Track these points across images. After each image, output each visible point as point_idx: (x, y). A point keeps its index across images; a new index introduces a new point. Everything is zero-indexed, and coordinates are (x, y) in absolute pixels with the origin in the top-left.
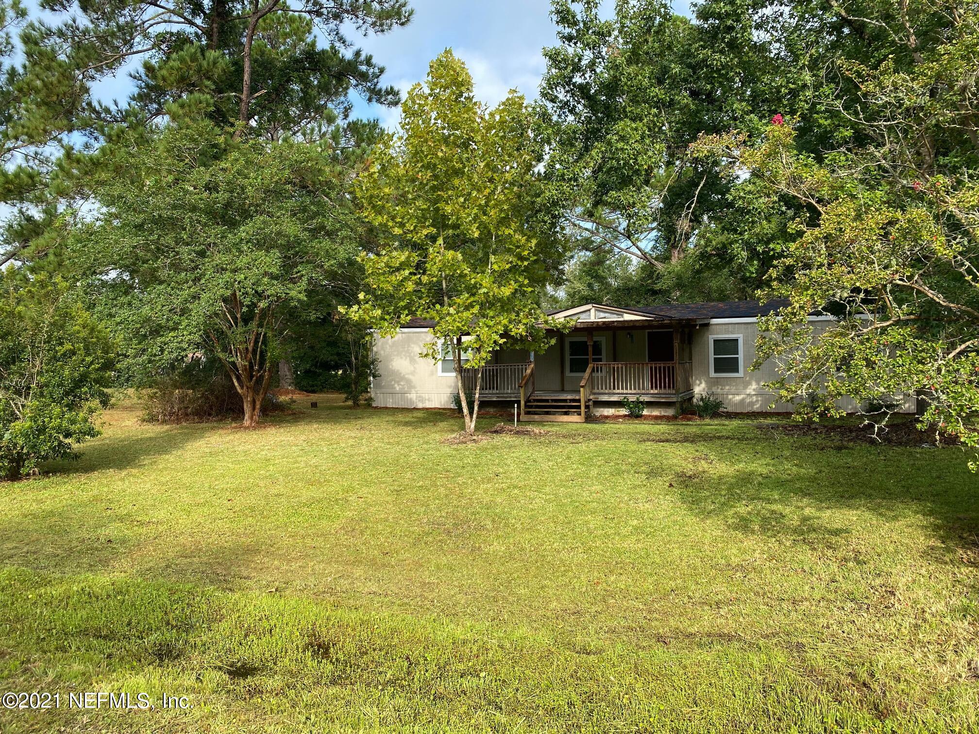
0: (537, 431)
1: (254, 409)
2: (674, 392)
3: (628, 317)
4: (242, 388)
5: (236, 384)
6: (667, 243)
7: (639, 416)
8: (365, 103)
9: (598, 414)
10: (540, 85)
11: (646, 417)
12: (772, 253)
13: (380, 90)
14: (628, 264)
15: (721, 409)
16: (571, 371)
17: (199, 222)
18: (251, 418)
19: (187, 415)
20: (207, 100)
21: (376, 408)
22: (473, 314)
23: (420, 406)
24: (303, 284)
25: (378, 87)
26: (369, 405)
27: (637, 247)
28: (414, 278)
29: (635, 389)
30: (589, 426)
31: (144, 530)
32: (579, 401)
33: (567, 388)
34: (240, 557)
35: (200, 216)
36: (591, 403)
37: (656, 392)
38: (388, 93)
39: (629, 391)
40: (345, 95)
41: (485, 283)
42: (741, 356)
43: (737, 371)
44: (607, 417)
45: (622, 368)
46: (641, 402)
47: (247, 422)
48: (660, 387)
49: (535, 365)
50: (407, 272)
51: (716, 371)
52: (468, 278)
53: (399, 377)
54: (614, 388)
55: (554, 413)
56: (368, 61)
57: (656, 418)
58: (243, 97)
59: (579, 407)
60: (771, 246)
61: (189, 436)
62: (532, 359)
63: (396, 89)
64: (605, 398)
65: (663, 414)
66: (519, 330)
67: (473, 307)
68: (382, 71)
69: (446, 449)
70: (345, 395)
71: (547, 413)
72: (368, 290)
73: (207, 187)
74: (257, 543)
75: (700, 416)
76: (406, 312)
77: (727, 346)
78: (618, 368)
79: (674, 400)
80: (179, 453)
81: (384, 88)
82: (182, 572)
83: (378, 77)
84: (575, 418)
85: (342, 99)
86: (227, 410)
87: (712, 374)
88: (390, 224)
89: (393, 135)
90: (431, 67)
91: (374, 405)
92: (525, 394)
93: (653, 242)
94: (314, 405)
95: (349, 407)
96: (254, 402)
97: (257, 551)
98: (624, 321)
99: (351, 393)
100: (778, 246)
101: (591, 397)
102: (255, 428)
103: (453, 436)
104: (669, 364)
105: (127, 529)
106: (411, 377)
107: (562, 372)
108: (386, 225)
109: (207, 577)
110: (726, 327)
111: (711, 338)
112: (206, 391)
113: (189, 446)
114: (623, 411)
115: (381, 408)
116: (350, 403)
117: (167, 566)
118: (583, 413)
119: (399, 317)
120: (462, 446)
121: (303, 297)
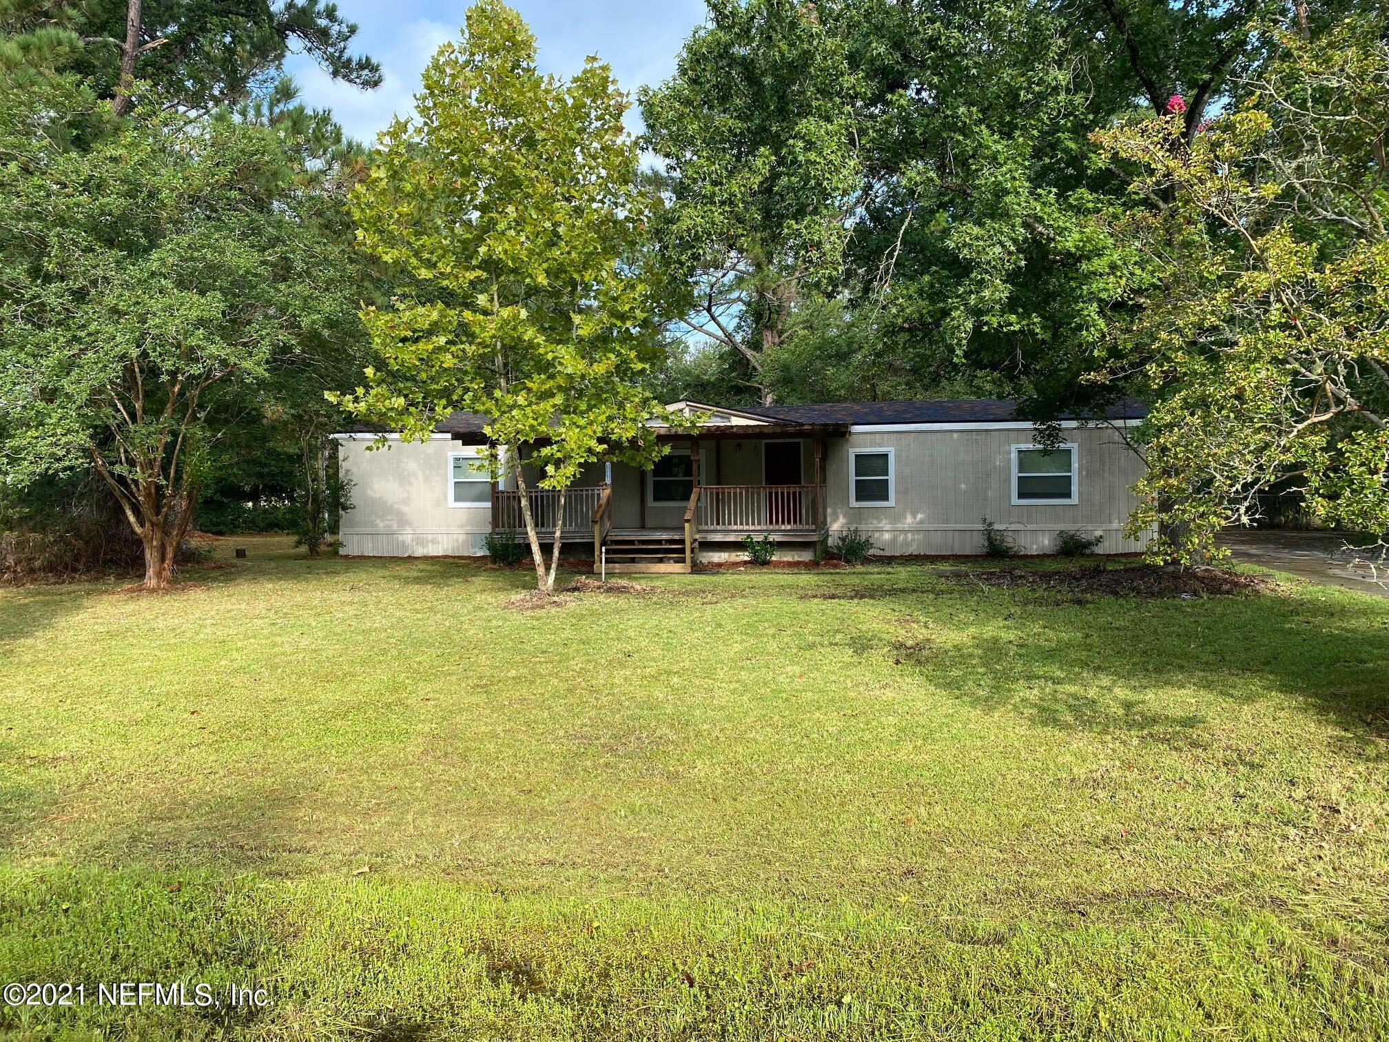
0: (638, 587)
1: (163, 560)
2: (813, 527)
3: (736, 421)
4: (142, 526)
5: (132, 519)
6: (757, 322)
7: (765, 563)
8: (329, 78)
9: (705, 561)
10: (678, 56)
11: (778, 564)
12: (986, 328)
13: (349, 60)
14: (684, 352)
15: (871, 552)
16: (656, 499)
17: (75, 244)
18: (159, 575)
19: (32, 571)
20: (71, 42)
21: (346, 557)
22: (554, 406)
23: (419, 552)
24: (264, 350)
25: (346, 56)
26: (336, 553)
27: (718, 324)
28: (453, 349)
29: (759, 524)
30: (697, 577)
31: (51, 774)
32: (682, 542)
33: (649, 523)
34: (270, 814)
35: (78, 235)
36: (696, 544)
37: (789, 527)
38: (361, 66)
39: (752, 528)
40: (278, 68)
41: (569, 361)
42: (892, 478)
43: (886, 498)
44: (720, 565)
45: (741, 493)
46: (770, 543)
47: (151, 580)
48: (795, 522)
49: (613, 489)
50: (442, 340)
51: (858, 499)
52: (542, 351)
53: (384, 509)
54: (730, 524)
55: (641, 560)
56: (331, 13)
57: (791, 565)
58: (127, 46)
59: (683, 551)
60: (986, 318)
61: (54, 607)
62: (608, 481)
63: (374, 61)
64: (718, 538)
65: (796, 559)
66: (625, 432)
67: (553, 395)
68: (353, 30)
69: (516, 618)
70: (296, 538)
71: (633, 561)
72: (380, 364)
73: (86, 186)
74: (285, 786)
75: (848, 562)
76: (444, 402)
77: (873, 464)
78: (735, 493)
79: (815, 539)
80: (49, 634)
81: (355, 59)
82: (170, 846)
83: (347, 38)
84: (678, 567)
85: (273, 72)
86: (105, 562)
87: (854, 503)
88: (414, 261)
89: (407, 123)
90: (469, 18)
91: (342, 551)
92: (601, 532)
93: (737, 320)
94: (240, 554)
95: (304, 557)
96: (162, 549)
97: (294, 801)
98: (732, 427)
99: (306, 533)
100: (994, 319)
101: (697, 536)
102: (166, 592)
103: (522, 596)
104: (793, 488)
105: (17, 773)
106: (404, 509)
107: (643, 501)
108: (407, 262)
109: (224, 853)
110: (872, 437)
111: (852, 452)
112: (67, 531)
113: (62, 622)
114: (745, 556)
115: (354, 557)
116: (304, 549)
117: (135, 839)
118: (688, 560)
119: (432, 410)
120: (539, 613)
121: (261, 371)
